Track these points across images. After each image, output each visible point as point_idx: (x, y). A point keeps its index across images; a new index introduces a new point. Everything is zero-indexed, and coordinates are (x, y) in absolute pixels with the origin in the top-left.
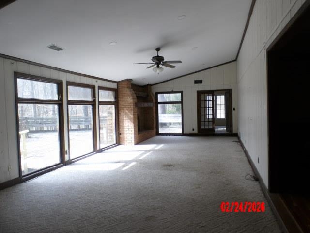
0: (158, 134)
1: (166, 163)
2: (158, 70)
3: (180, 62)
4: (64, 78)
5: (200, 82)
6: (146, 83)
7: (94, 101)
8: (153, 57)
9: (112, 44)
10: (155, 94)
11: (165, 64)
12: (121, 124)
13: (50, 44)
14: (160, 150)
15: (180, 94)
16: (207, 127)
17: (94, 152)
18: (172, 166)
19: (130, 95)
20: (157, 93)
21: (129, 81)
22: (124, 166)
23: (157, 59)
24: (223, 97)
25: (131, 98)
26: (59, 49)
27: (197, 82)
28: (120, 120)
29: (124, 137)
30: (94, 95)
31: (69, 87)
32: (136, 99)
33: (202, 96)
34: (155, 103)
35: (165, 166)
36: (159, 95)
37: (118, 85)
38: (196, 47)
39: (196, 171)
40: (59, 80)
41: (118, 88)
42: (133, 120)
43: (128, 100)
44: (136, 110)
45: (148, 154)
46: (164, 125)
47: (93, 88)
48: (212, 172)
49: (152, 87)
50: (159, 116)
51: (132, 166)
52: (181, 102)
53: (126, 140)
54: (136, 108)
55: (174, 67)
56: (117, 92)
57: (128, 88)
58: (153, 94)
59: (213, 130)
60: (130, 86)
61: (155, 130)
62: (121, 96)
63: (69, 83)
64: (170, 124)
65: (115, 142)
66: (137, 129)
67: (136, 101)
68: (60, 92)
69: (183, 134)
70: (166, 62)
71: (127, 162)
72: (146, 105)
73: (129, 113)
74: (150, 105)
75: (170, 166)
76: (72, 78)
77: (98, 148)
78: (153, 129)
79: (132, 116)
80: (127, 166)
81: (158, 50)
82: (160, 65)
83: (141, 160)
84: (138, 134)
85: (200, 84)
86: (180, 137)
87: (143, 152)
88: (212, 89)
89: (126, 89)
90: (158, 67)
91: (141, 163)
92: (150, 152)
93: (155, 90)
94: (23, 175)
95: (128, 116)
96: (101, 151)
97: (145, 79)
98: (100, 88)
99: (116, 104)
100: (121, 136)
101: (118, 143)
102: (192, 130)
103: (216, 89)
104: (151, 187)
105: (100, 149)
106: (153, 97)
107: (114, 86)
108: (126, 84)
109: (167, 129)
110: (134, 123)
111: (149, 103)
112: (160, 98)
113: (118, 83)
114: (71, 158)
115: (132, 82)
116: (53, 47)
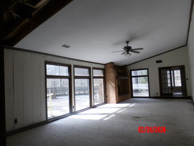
0: (132, 97)
1: (135, 116)
2: (128, 55)
3: (142, 49)
4: (72, 63)
5: (160, 61)
6: (123, 64)
7: (90, 76)
8: (125, 47)
9: (98, 41)
10: (129, 71)
11: (132, 51)
12: (107, 90)
13: (63, 44)
14: (132, 107)
15: (147, 70)
16: (167, 92)
17: (90, 107)
18: (139, 118)
19: (112, 72)
20: (131, 70)
21: (112, 63)
22: (107, 117)
23: (127, 49)
24: (179, 71)
25: (113, 73)
26: (68, 47)
27: (158, 62)
28: (107, 88)
29: (110, 98)
30: (90, 73)
31: (75, 68)
32: (116, 74)
33: (162, 71)
34: (130, 77)
35: (134, 117)
36: (133, 72)
37: (105, 66)
38: (154, 39)
39: (156, 122)
40: (69, 65)
41: (105, 68)
42: (114, 88)
43: (112, 75)
44: (117, 81)
45: (124, 110)
46: (137, 91)
47: (89, 68)
48: (168, 123)
49: (128, 66)
50: (133, 85)
51: (112, 117)
52: (148, 76)
53: (111, 100)
54: (117, 80)
55: (138, 52)
56: (104, 71)
57: (111, 68)
58: (128, 71)
59: (172, 94)
60: (113, 67)
61: (130, 94)
62: (107, 73)
63: (75, 66)
64: (141, 90)
65: (104, 102)
66: (117, 93)
67: (117, 76)
68: (70, 71)
69: (149, 97)
70: (133, 50)
71: (109, 114)
72: (123, 78)
73: (112, 83)
74: (127, 78)
75: (137, 118)
76: (77, 63)
77: (93, 105)
78: (129, 94)
79: (114, 85)
80: (109, 116)
81: (127, 42)
82: (129, 52)
83: (119, 113)
84: (119, 97)
85: (160, 63)
86: (148, 99)
87: (120, 108)
88: (169, 66)
89: (110, 68)
90: (128, 53)
91: (118, 115)
92: (126, 108)
93: (129, 68)
94: (48, 119)
95: (111, 85)
96: (95, 107)
97: (122, 61)
98: (94, 68)
99: (104, 78)
100: (108, 98)
101: (105, 102)
102: (156, 94)
103: (172, 66)
104: (123, 131)
105: (94, 106)
106: (128, 73)
107: (103, 67)
108: (110, 65)
109: (139, 94)
110: (115, 90)
111: (126, 77)
112: (133, 73)
113: (105, 65)
114: (76, 111)
115: (114, 64)
116: (64, 46)
